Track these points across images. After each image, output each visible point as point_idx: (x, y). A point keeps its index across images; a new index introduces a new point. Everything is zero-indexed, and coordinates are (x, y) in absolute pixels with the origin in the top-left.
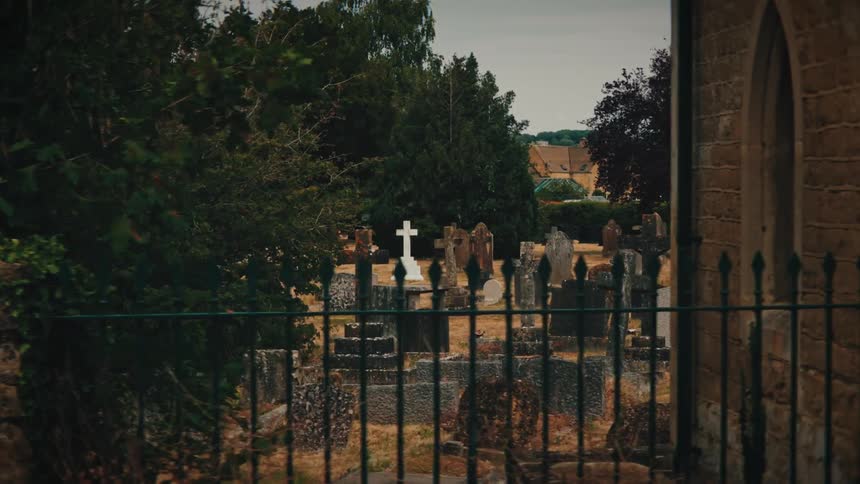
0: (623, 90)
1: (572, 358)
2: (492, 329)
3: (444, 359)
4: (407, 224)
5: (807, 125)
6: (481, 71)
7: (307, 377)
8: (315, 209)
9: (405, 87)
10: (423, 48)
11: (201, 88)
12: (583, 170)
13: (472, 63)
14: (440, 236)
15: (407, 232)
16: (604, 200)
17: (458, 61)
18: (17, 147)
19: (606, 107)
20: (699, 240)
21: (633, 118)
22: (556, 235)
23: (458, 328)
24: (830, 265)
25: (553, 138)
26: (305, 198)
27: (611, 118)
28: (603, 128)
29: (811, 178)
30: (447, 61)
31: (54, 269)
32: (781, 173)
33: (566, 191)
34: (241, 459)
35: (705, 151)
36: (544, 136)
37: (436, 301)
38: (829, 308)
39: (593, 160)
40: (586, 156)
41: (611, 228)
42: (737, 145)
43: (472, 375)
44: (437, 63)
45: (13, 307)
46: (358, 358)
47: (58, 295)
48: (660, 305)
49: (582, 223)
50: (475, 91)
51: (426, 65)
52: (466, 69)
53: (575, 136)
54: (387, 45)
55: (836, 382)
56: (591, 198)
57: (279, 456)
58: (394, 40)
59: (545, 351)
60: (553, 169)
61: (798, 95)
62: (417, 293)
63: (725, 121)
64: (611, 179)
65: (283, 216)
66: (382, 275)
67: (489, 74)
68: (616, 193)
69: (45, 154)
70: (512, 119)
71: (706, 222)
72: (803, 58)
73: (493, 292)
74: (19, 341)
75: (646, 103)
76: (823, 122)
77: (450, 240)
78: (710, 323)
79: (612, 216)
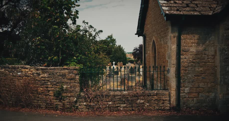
0: (136, 48)
1: (131, 76)
2: (123, 73)
3: (118, 76)
4: (114, 62)
5: (157, 52)
6: (121, 46)
7: (104, 78)
8: (105, 61)
9: (113, 48)
10: (115, 44)
11: (96, 49)
12: (131, 56)
13: (120, 45)
14: (118, 63)
15: (114, 63)
16: (134, 59)
17: (119, 45)
18: (77, 55)
19: (134, 50)
20: (146, 64)
21: (137, 51)
22: (129, 63)
23: (120, 73)
24: (161, 67)
25: (128, 53)
26: (104, 60)
27: (134, 51)
28: (134, 52)
29: (158, 58)
30: (118, 46)
31: (82, 67)
32: (155, 57)
33: (130, 58)
34: (101, 86)
35: (147, 55)
36: (127, 53)
37: (117, 70)
38: (161, 71)
39: (133, 55)
40: (132, 55)
41: (135, 62)
42: (150, 55)
43: (121, 78)
44: (117, 45)
45: (78, 71)
46: (110, 76)
47: (83, 70)
48: (140, 71)
49: (132, 62)
50: (121, 48)
51: (115, 46)
52: (120, 46)
53: (131, 53)
54: (111, 43)
55: (161, 79)
56: (132, 59)
57: (105, 86)
58: (112, 43)
59: (128, 75)
60: (128, 56)
61: (156, 50)
62: (115, 69)
63: (149, 52)
64: (135, 57)
65: (102, 61)
66: (112, 67)
67: (122, 47)
68: (135, 59)
69: (80, 56)
70: (124, 51)
71: (147, 62)
72: (157, 46)
73: (123, 69)
74: (79, 75)
75: (138, 50)
76: (159, 52)
77: (119, 63)
78: (148, 73)
79: (135, 61)
